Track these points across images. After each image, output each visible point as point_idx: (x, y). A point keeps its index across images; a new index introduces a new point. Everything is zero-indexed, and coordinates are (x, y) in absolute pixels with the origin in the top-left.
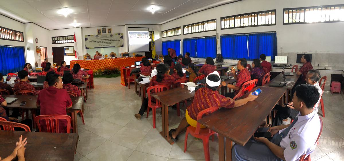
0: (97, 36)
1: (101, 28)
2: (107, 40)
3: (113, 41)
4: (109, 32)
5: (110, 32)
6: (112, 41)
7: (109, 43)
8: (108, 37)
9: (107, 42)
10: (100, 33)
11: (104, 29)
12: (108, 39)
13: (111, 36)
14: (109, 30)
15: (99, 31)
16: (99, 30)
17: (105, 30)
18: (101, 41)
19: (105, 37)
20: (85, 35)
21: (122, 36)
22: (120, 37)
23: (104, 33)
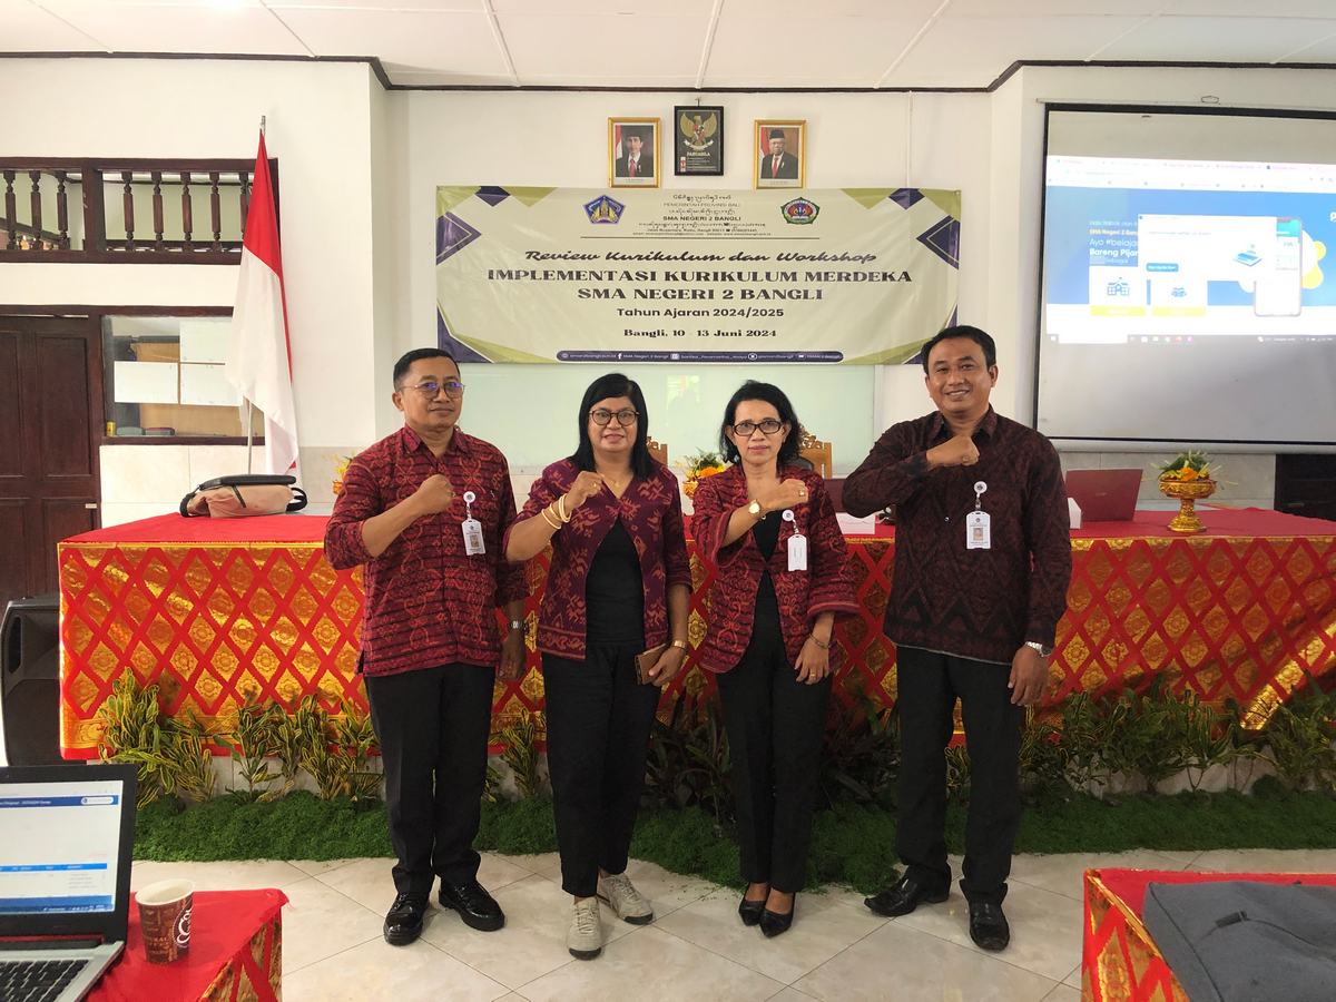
0: (603, 208)
1: (660, 108)
2: (733, 268)
3: (813, 286)
4: (777, 162)
5: (790, 169)
6: (801, 284)
7: (761, 303)
8: (750, 233)
9: (737, 287)
10: (646, 168)
11: (710, 126)
12: (750, 248)
13: (801, 211)
14: (774, 143)
15: (637, 144)
16: (632, 133)
17: (720, 136)
18: (660, 268)
19: (708, 225)
20: (438, 188)
21: (949, 218)
22: (922, 239)
23: (707, 168)
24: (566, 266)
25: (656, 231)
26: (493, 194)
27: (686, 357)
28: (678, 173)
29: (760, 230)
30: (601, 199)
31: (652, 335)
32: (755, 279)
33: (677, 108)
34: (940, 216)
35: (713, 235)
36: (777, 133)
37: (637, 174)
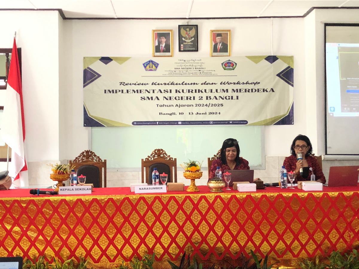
0: (150, 65)
1: (174, 25)
2: (202, 87)
4: (219, 46)
6: (230, 94)
10: (167, 49)
11: (192, 33)
13: (229, 65)
14: (218, 39)
15: (163, 40)
16: (161, 35)
17: (196, 36)
18: (174, 88)
19: (193, 71)
20: (84, 58)
21: (289, 67)
22: (278, 75)
23: (192, 49)
24: (136, 88)
25: (172, 73)
26: (106, 60)
27: (184, 123)
28: (180, 51)
29: (213, 73)
30: (150, 61)
31: (171, 114)
32: (211, 92)
33: (179, 26)
34: (285, 66)
35: (195, 75)
36: (219, 35)
37: (164, 51)
